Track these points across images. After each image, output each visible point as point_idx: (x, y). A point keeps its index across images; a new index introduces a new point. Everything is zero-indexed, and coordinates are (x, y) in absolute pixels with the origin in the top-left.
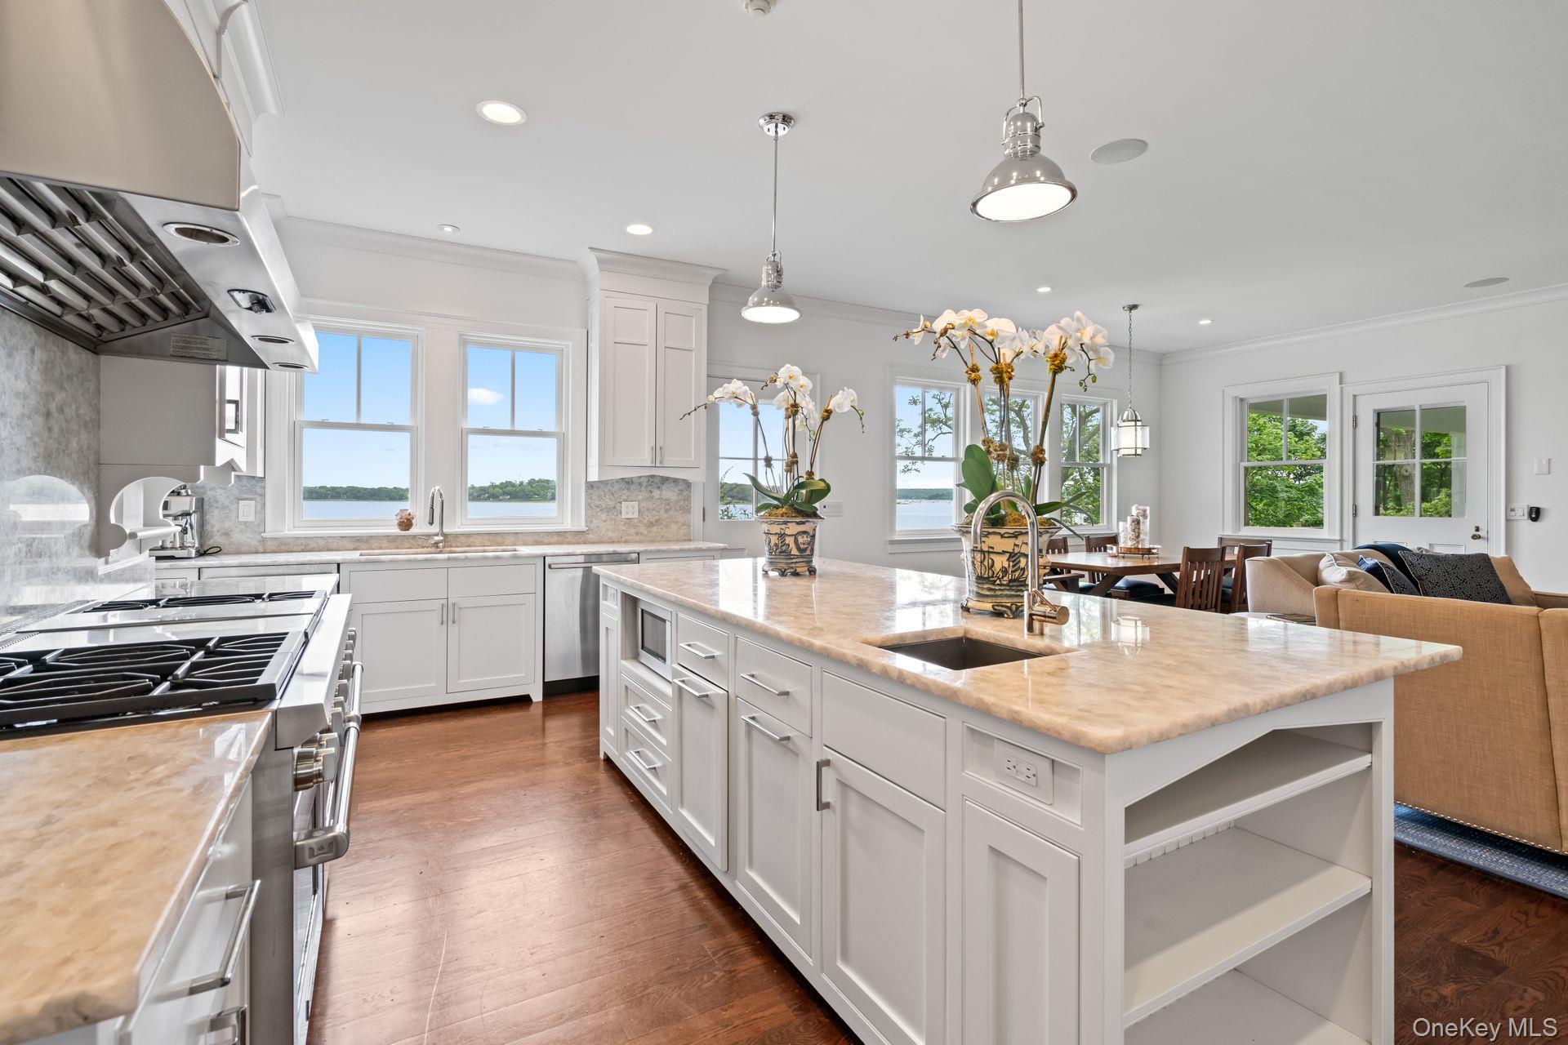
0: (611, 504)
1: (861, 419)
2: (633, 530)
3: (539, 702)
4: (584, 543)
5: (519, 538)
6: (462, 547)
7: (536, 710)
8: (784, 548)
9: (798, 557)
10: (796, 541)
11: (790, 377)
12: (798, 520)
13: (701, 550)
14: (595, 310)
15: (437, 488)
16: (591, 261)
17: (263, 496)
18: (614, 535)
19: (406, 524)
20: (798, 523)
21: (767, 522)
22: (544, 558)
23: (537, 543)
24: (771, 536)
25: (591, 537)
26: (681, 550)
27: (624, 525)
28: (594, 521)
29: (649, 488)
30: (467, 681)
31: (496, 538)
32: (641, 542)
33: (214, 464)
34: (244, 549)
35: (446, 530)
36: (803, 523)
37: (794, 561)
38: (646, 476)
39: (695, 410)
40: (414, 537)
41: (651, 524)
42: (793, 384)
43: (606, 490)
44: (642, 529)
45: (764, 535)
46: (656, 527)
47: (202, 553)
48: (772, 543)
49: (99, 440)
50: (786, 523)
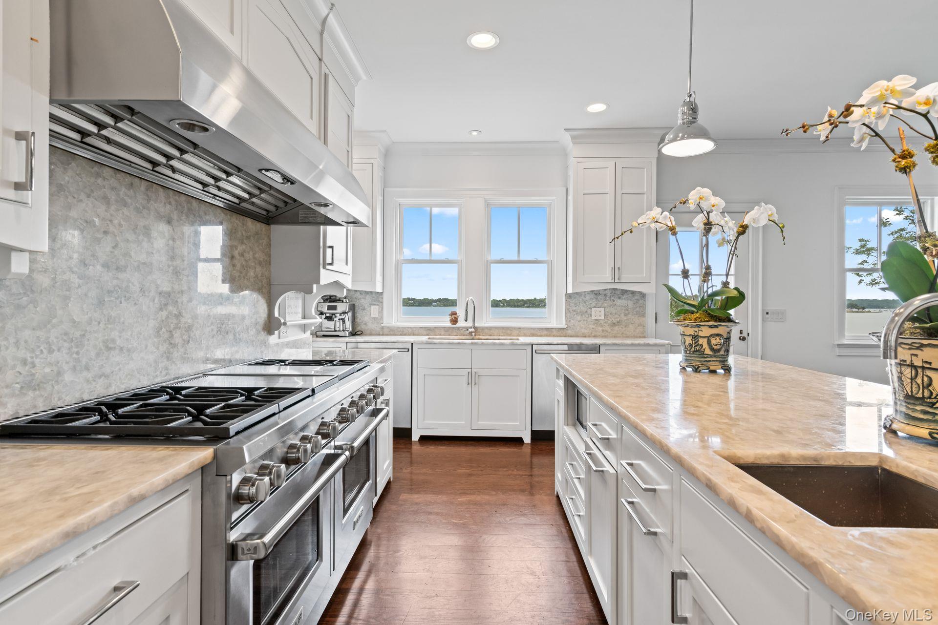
0: (584, 309)
1: (782, 231)
2: (600, 329)
3: (528, 444)
4: (565, 336)
5: (521, 331)
6: (486, 336)
7: (527, 450)
8: (698, 348)
9: (711, 356)
10: (709, 343)
11: (701, 198)
12: (710, 323)
13: (648, 345)
14: (571, 173)
15: (471, 298)
16: (567, 138)
17: (382, 303)
18: (586, 331)
19: (455, 321)
20: (710, 327)
21: (681, 325)
22: (532, 345)
23: (533, 335)
24: (686, 338)
25: (569, 332)
26: (632, 345)
27: (594, 324)
28: (572, 321)
29: (613, 298)
30: (482, 423)
31: (506, 331)
32: (605, 337)
33: (319, 283)
34: (374, 332)
35: (476, 325)
36: (716, 327)
37: (708, 359)
38: (610, 289)
39: (622, 234)
40: (459, 328)
41: (614, 324)
42: (705, 205)
43: (581, 299)
44: (607, 328)
45: (680, 336)
46: (617, 327)
47: (353, 334)
48: (687, 343)
49: (270, 271)
50: (699, 326)
